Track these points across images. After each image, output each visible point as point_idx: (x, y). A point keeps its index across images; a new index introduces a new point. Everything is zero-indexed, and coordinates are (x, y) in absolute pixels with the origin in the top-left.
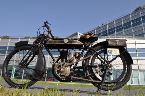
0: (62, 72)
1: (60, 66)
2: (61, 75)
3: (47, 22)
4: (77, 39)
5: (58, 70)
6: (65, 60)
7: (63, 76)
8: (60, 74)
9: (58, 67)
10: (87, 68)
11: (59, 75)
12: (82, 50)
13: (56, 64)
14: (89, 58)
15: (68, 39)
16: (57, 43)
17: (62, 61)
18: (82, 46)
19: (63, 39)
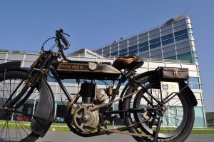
0: (85, 122)
1: (82, 110)
2: (84, 127)
3: (61, 31)
4: (109, 64)
5: (80, 117)
6: (89, 98)
7: (88, 127)
8: (82, 125)
9: (79, 113)
10: (128, 113)
11: (81, 127)
12: (117, 82)
13: (75, 105)
14: (131, 97)
15: (96, 63)
17: (84, 101)
18: (118, 75)
19: (88, 63)
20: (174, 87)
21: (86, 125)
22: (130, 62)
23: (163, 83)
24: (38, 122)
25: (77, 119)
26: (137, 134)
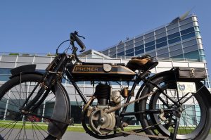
0: (102, 124)
1: (99, 112)
2: (101, 129)
3: (76, 33)
4: (123, 65)
5: (96, 119)
6: (105, 100)
7: (105, 130)
8: (99, 127)
9: (95, 115)
11: (98, 130)
12: (132, 83)
13: (91, 108)
14: (146, 98)
15: (110, 64)
16: (91, 71)
17: (100, 103)
18: (132, 76)
19: (102, 64)
20: (190, 88)
21: (103, 127)
22: (145, 63)
23: (179, 84)
24: (55, 125)
25: (94, 121)
26: (154, 136)
